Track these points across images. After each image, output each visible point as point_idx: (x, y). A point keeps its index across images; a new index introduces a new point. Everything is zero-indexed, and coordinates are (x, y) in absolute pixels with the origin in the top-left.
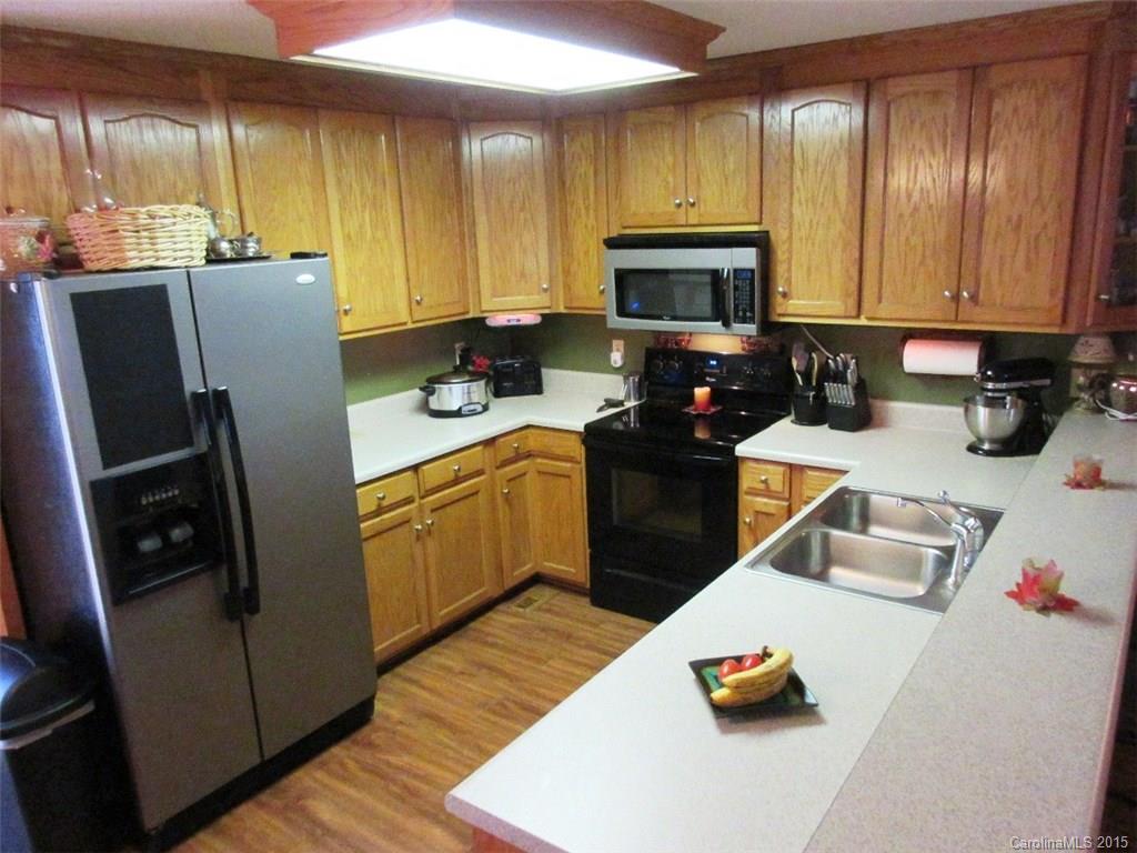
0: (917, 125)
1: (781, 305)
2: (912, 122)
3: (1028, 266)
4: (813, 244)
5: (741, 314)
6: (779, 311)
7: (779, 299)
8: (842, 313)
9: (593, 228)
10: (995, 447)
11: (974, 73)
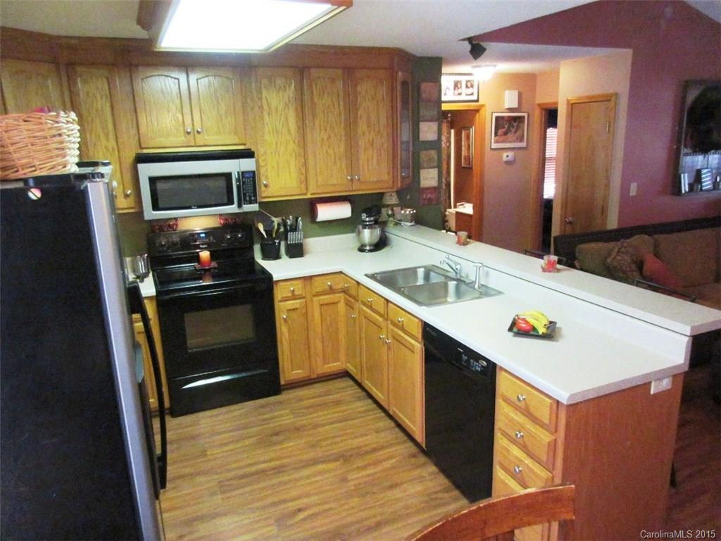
0: (326, 94)
1: (264, 192)
2: (323, 93)
3: (378, 163)
4: (279, 154)
5: (248, 198)
6: (263, 195)
7: (263, 188)
8: (299, 193)
9: (113, 149)
10: (372, 248)
11: (349, 71)
